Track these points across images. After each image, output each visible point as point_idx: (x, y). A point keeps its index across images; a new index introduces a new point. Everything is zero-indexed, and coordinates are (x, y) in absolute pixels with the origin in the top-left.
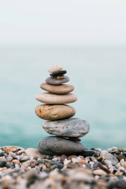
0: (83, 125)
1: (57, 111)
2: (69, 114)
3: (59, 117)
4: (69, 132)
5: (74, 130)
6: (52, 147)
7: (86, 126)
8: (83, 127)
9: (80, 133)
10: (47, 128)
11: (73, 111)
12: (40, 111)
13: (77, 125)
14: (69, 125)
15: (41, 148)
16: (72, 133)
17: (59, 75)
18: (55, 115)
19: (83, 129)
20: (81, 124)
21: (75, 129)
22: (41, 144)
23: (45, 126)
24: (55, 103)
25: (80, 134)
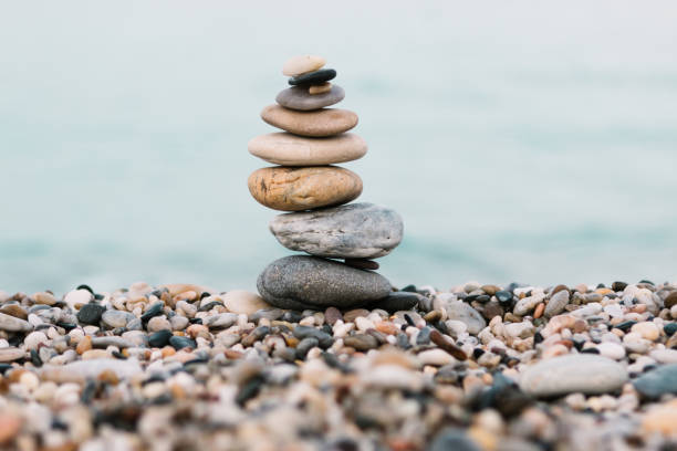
0: (384, 225)
1: (311, 185)
2: (344, 194)
3: (317, 201)
4: (345, 245)
5: (360, 239)
6: (300, 287)
7: (393, 226)
8: (387, 229)
9: (376, 247)
10: (285, 234)
11: (356, 186)
12: (264, 186)
13: (367, 225)
14: (344, 224)
15: (268, 291)
16: (354, 246)
17: (313, 82)
18: (306, 197)
19: (385, 234)
20: (380, 221)
21: (363, 236)
22: (267, 281)
23: (279, 227)
24: (304, 163)
25: (378, 250)
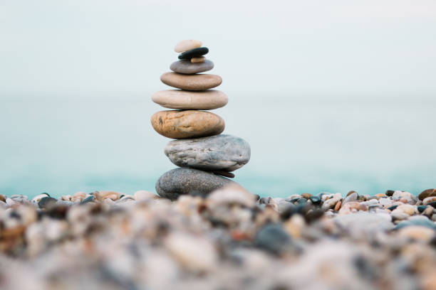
0: (238, 147)
1: (191, 120)
2: (213, 127)
3: (195, 130)
4: (212, 158)
5: (222, 155)
6: (183, 185)
7: (244, 148)
8: (239, 149)
9: (232, 161)
10: (174, 152)
11: (220, 122)
12: (161, 121)
13: (227, 147)
14: (212, 145)
15: (162, 189)
16: (218, 159)
17: (194, 56)
18: (188, 127)
19: (239, 153)
20: (235, 144)
21: (224, 153)
22: (162, 182)
23: (171, 148)
24: (187, 107)
25: (234, 163)
